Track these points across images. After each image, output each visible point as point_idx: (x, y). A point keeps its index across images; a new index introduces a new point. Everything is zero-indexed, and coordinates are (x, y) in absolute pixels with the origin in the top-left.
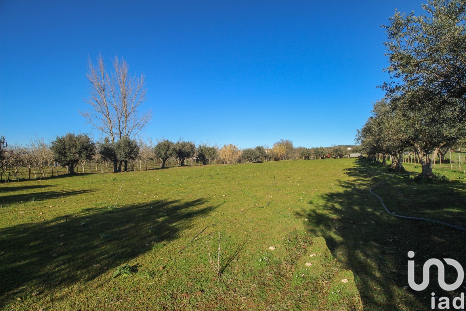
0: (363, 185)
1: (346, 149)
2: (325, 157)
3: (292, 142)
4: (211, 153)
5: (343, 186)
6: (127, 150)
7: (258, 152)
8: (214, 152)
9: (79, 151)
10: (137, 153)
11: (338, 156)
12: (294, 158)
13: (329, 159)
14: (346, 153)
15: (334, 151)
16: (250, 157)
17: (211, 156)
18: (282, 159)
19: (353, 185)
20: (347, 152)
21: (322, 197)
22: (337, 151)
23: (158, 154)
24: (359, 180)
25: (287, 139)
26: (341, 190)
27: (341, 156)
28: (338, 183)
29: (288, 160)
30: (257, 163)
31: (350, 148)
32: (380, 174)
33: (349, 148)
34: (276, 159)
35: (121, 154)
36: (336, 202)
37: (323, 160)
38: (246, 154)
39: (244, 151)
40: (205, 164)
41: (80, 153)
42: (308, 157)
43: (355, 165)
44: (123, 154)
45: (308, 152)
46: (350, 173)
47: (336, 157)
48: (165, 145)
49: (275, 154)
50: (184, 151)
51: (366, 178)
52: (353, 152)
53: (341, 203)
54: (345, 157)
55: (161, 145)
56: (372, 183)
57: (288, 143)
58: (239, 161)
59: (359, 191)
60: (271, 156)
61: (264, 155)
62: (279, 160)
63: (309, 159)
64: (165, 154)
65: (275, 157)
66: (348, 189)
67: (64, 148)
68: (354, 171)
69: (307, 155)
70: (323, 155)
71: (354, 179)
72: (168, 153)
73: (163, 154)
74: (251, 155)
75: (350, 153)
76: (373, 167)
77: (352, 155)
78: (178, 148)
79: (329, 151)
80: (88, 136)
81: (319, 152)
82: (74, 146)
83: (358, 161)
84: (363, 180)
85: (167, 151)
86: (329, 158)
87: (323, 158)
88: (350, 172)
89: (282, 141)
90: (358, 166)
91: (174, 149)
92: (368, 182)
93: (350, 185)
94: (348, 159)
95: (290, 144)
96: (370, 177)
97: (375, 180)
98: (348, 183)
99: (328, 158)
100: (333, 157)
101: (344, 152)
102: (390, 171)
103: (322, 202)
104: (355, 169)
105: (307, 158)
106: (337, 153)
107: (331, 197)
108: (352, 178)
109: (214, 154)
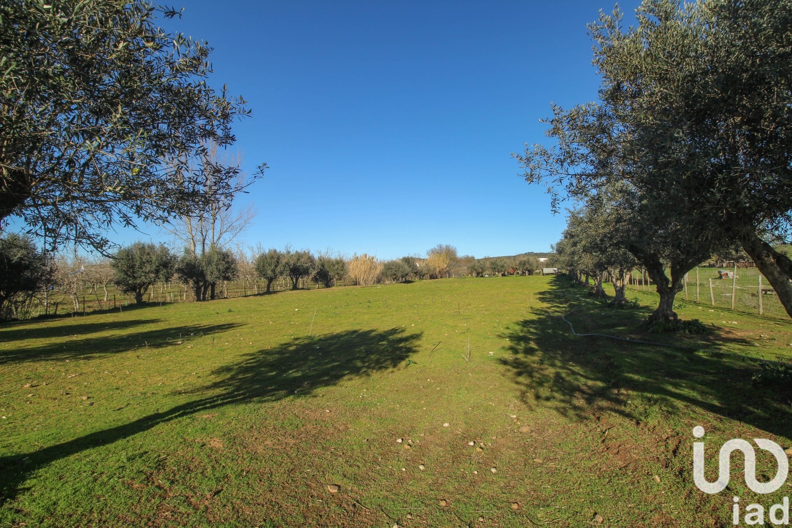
0: (558, 312)
1: (537, 261)
2: (506, 273)
3: (455, 248)
4: (338, 269)
5: (536, 314)
6: (221, 267)
7: (406, 267)
8: (342, 267)
9: (156, 270)
10: (234, 271)
11: (527, 272)
12: (459, 275)
13: (512, 276)
14: (537, 267)
15: (520, 264)
16: (395, 275)
17: (338, 274)
18: (441, 277)
19: (546, 312)
20: (540, 266)
21: (517, 323)
22: (525, 264)
23: (261, 272)
24: (554, 307)
25: (447, 244)
26: (534, 317)
27: (531, 272)
28: (530, 310)
29: (451, 279)
30: (403, 282)
31: (544, 259)
32: (578, 299)
33: (542, 260)
34: (432, 277)
35: (212, 273)
36: (531, 327)
37: (504, 277)
38: (388, 269)
39: (385, 265)
40: (328, 286)
41: (157, 272)
42: (482, 272)
43: (550, 287)
44: (216, 273)
45: (481, 266)
46: (543, 298)
47: (523, 274)
48: (272, 257)
49: (432, 268)
50: (300, 266)
51: (562, 304)
52: (548, 265)
53: (535, 328)
54: (536, 273)
55: (266, 258)
56: (567, 309)
57: (449, 250)
58: (379, 281)
59: (552, 318)
60: (426, 272)
61: (415, 271)
62: (437, 278)
63: (482, 276)
64: (273, 271)
65: (431, 273)
66: (542, 317)
67: (133, 265)
68: (548, 296)
69: (481, 270)
70: (504, 270)
71: (549, 305)
72: (278, 269)
73: (269, 272)
74: (396, 271)
75: (544, 266)
76: (572, 290)
77: (546, 270)
78: (292, 262)
79: (512, 263)
80: (166, 246)
81: (498, 266)
82: (148, 261)
83: (555, 281)
84: (558, 307)
85: (276, 266)
86: (513, 274)
87: (503, 275)
88: (543, 296)
89: (441, 246)
90: (554, 288)
91: (287, 263)
92: (564, 309)
93: (543, 313)
94: (541, 276)
95: (453, 252)
96: (566, 302)
97: (571, 306)
98: (542, 311)
99: (511, 274)
100: (518, 273)
101: (535, 265)
102: (590, 296)
103: (518, 328)
104: (550, 293)
105: (479, 274)
106: (525, 267)
107: (526, 323)
108: (545, 305)
109: (342, 270)
